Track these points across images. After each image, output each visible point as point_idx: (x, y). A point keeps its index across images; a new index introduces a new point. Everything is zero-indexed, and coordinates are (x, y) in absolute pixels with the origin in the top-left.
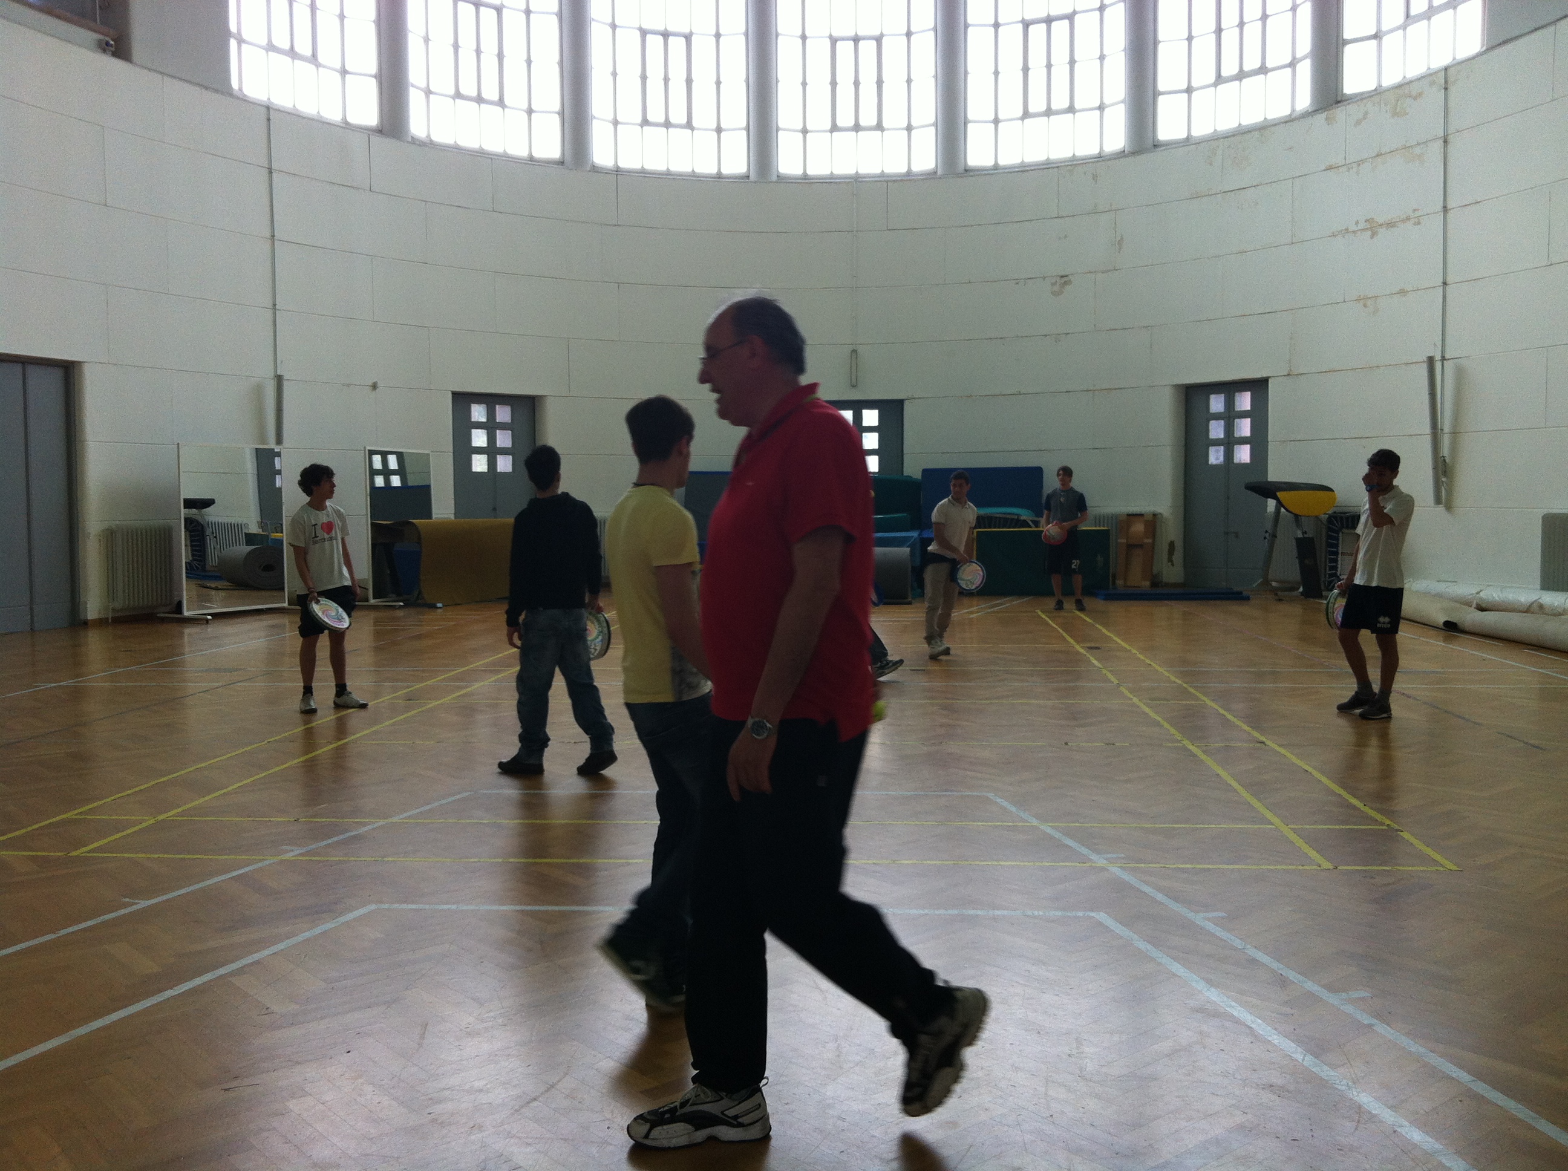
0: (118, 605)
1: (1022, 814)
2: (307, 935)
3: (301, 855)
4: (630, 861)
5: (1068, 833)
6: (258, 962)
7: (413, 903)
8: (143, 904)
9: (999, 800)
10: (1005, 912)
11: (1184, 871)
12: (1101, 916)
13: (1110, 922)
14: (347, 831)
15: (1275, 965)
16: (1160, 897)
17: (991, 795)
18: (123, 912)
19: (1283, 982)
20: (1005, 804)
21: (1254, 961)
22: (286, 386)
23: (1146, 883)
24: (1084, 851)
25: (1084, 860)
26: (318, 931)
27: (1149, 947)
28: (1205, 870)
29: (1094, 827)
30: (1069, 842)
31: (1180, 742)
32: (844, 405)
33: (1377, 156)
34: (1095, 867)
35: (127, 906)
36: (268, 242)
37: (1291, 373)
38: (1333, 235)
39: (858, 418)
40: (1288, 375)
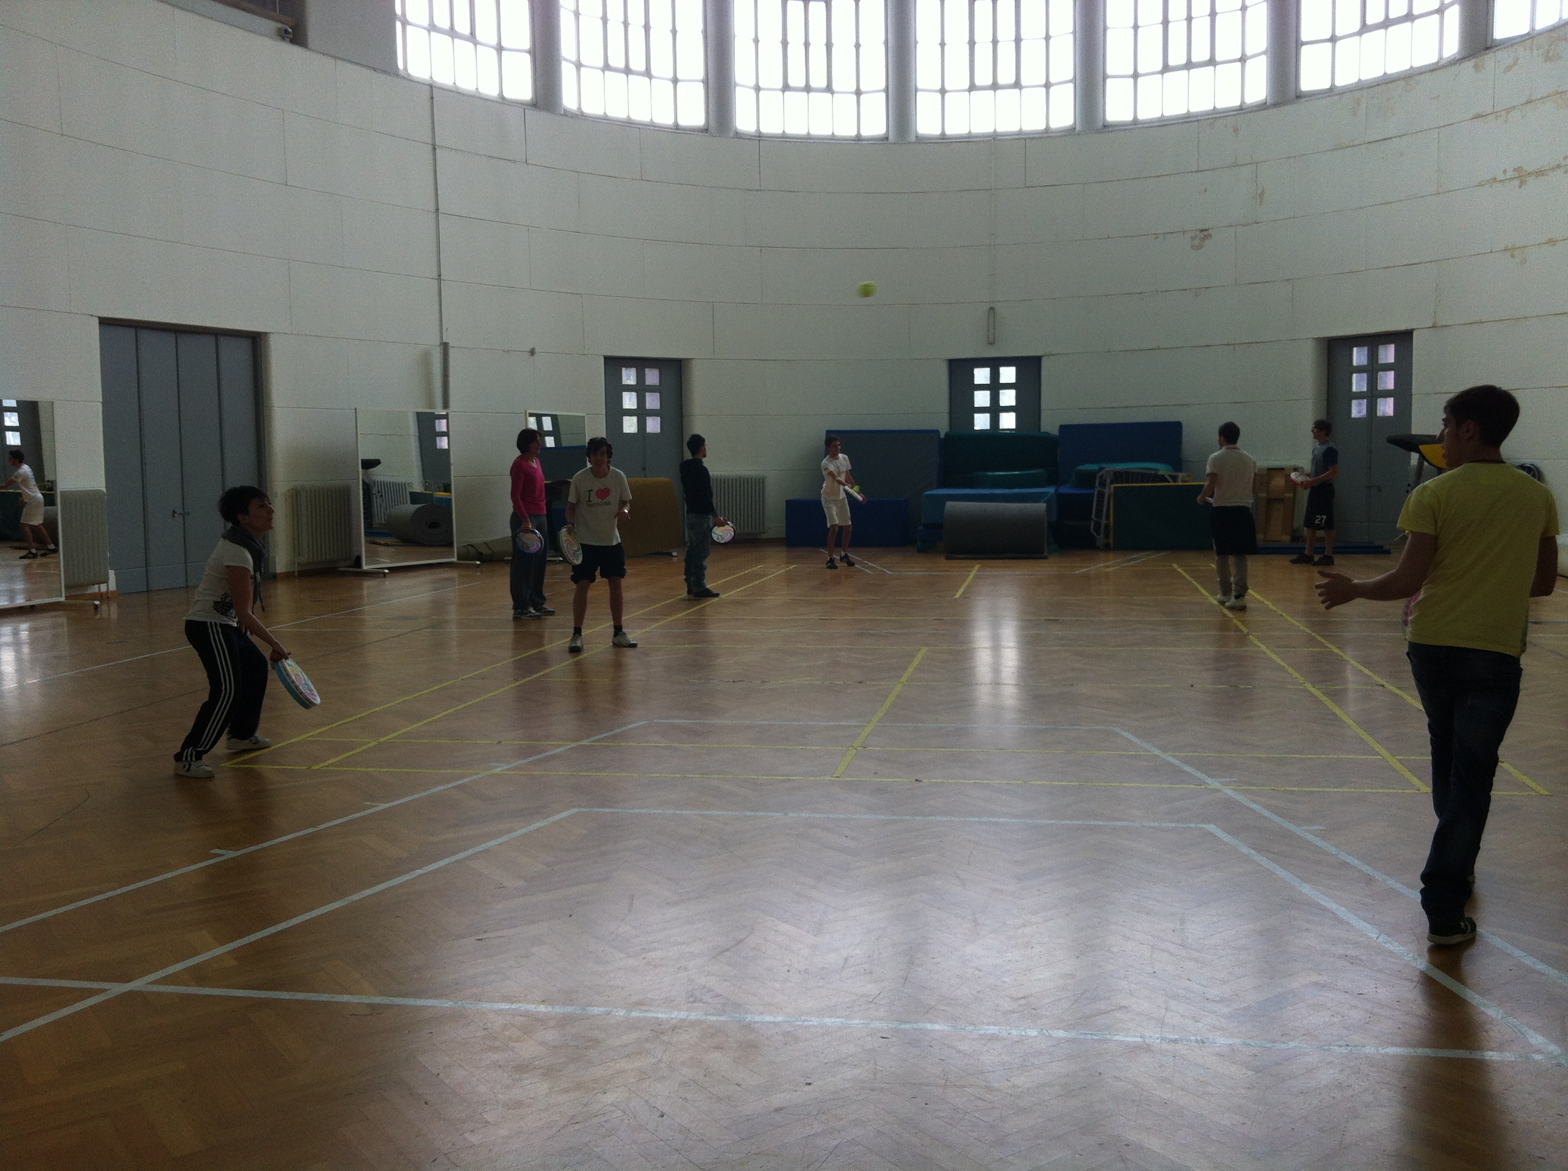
0: (304, 559)
1: (1145, 745)
2: (524, 830)
3: (507, 770)
4: (791, 778)
5: (1187, 761)
6: (487, 851)
7: (610, 807)
8: (383, 806)
9: (1124, 734)
10: (1124, 823)
11: (1291, 792)
12: (1211, 828)
13: (1219, 833)
14: (543, 751)
15: (1365, 868)
16: (1266, 813)
17: (1117, 729)
18: (368, 812)
19: (1370, 880)
20: (1130, 736)
21: (1344, 864)
22: (452, 353)
23: (1255, 802)
24: (1199, 775)
25: (1201, 782)
26: (533, 827)
27: (1253, 852)
28: (1311, 792)
29: (1209, 756)
30: (1187, 768)
31: (1301, 684)
32: (982, 363)
33: (1528, 102)
34: (1209, 789)
35: (369, 807)
36: (434, 215)
37: (1437, 326)
38: (1481, 185)
39: (995, 375)
40: (1433, 327)
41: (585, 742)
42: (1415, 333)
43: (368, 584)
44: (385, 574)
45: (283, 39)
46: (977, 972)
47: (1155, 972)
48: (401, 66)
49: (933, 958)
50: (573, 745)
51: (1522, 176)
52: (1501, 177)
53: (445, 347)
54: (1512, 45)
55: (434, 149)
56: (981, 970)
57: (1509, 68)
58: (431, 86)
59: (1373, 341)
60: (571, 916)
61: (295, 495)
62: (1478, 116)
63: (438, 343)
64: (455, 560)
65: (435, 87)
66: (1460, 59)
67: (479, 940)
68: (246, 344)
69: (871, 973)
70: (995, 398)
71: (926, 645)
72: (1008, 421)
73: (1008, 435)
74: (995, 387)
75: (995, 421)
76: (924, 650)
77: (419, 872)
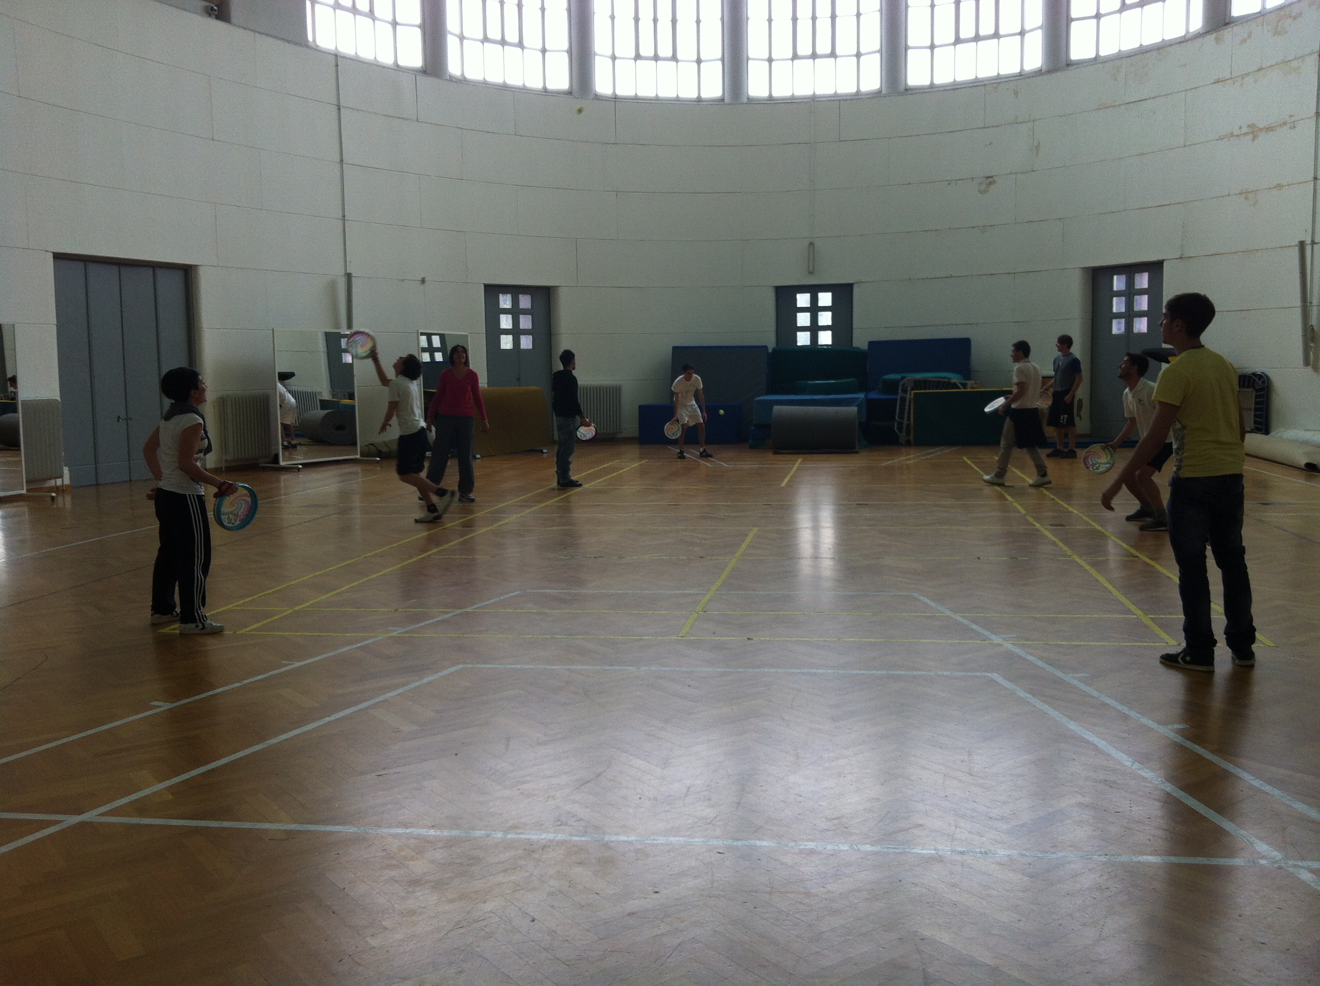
0: (229, 458)
1: (939, 608)
2: (418, 684)
3: (403, 633)
4: (643, 638)
5: (975, 621)
6: (386, 701)
7: (490, 663)
8: (297, 664)
9: (922, 598)
10: (922, 673)
11: (1061, 646)
12: (995, 676)
13: (1000, 680)
14: (434, 617)
15: (1120, 707)
16: (1040, 663)
17: (915, 595)
18: (284, 669)
19: (1125, 717)
20: (926, 600)
21: (1105, 705)
22: (355, 282)
23: (1031, 654)
24: (986, 633)
25: (986, 639)
26: (425, 681)
27: (1028, 695)
28: (1078, 646)
29: (994, 616)
30: (974, 627)
31: (1070, 556)
32: (803, 289)
33: (1259, 70)
34: (993, 644)
35: (286, 665)
36: (338, 166)
37: (1183, 257)
38: (1221, 139)
39: (814, 300)
40: (1180, 258)
41: (469, 610)
42: (1165, 263)
43: (284, 477)
44: (299, 469)
45: (210, 15)
46: (799, 799)
47: (946, 796)
48: (310, 38)
49: (762, 786)
50: (459, 611)
51: (1254, 131)
52: (1236, 132)
53: (349, 276)
54: (1247, 21)
55: (339, 109)
56: (801, 796)
57: (1244, 41)
58: (336, 55)
59: (1129, 270)
60: (456, 754)
61: (222, 402)
62: (1218, 82)
63: (343, 272)
64: (358, 456)
65: (340, 57)
66: (1202, 34)
67: (379, 776)
68: (178, 276)
69: (710, 799)
70: (814, 319)
71: (757, 526)
72: (825, 338)
73: (825, 350)
74: (814, 309)
75: (814, 338)
76: (756, 529)
77: (327, 719)
